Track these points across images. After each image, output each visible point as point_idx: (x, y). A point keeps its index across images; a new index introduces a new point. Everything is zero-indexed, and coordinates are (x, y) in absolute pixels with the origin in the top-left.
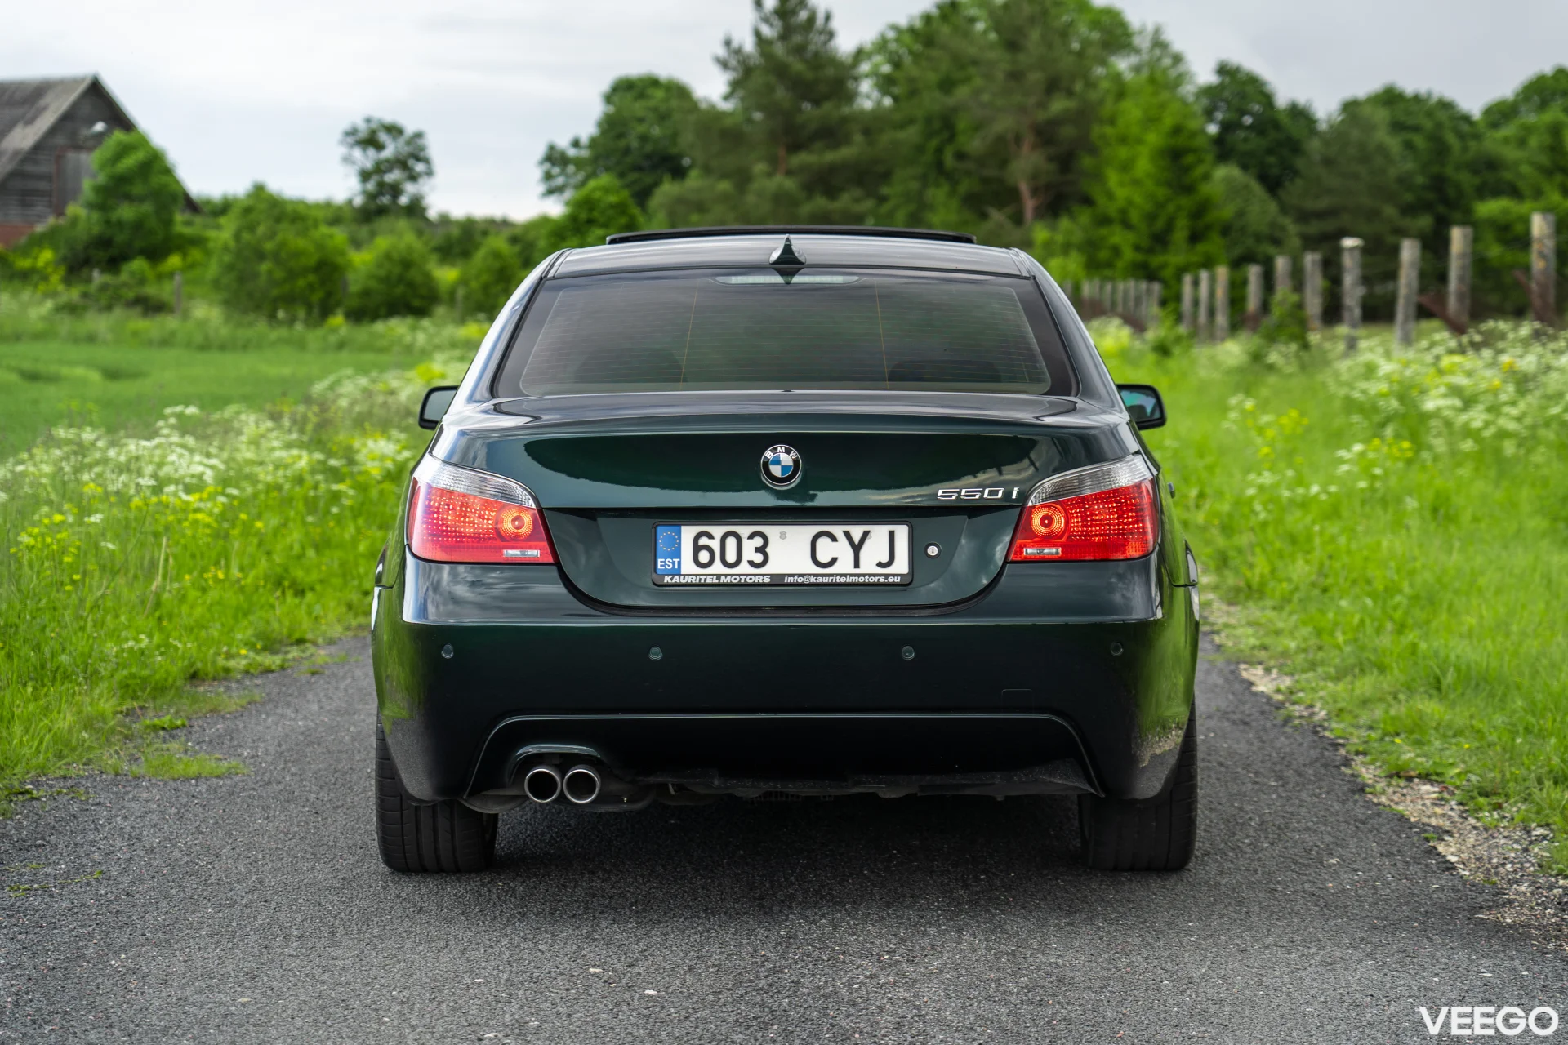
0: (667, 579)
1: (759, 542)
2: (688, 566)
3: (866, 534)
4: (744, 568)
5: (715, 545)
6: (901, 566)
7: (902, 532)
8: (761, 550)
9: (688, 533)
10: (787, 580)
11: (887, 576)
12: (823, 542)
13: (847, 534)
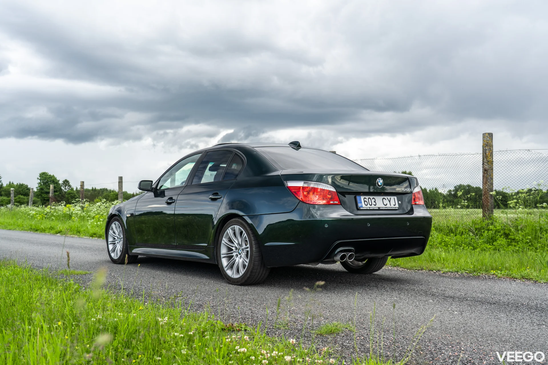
0: (361, 208)
1: (374, 199)
2: (364, 206)
3: (390, 198)
4: (373, 206)
5: (367, 200)
6: (397, 206)
7: (396, 198)
8: (375, 202)
9: (362, 198)
10: (381, 208)
11: (396, 207)
12: (384, 200)
13: (387, 198)
